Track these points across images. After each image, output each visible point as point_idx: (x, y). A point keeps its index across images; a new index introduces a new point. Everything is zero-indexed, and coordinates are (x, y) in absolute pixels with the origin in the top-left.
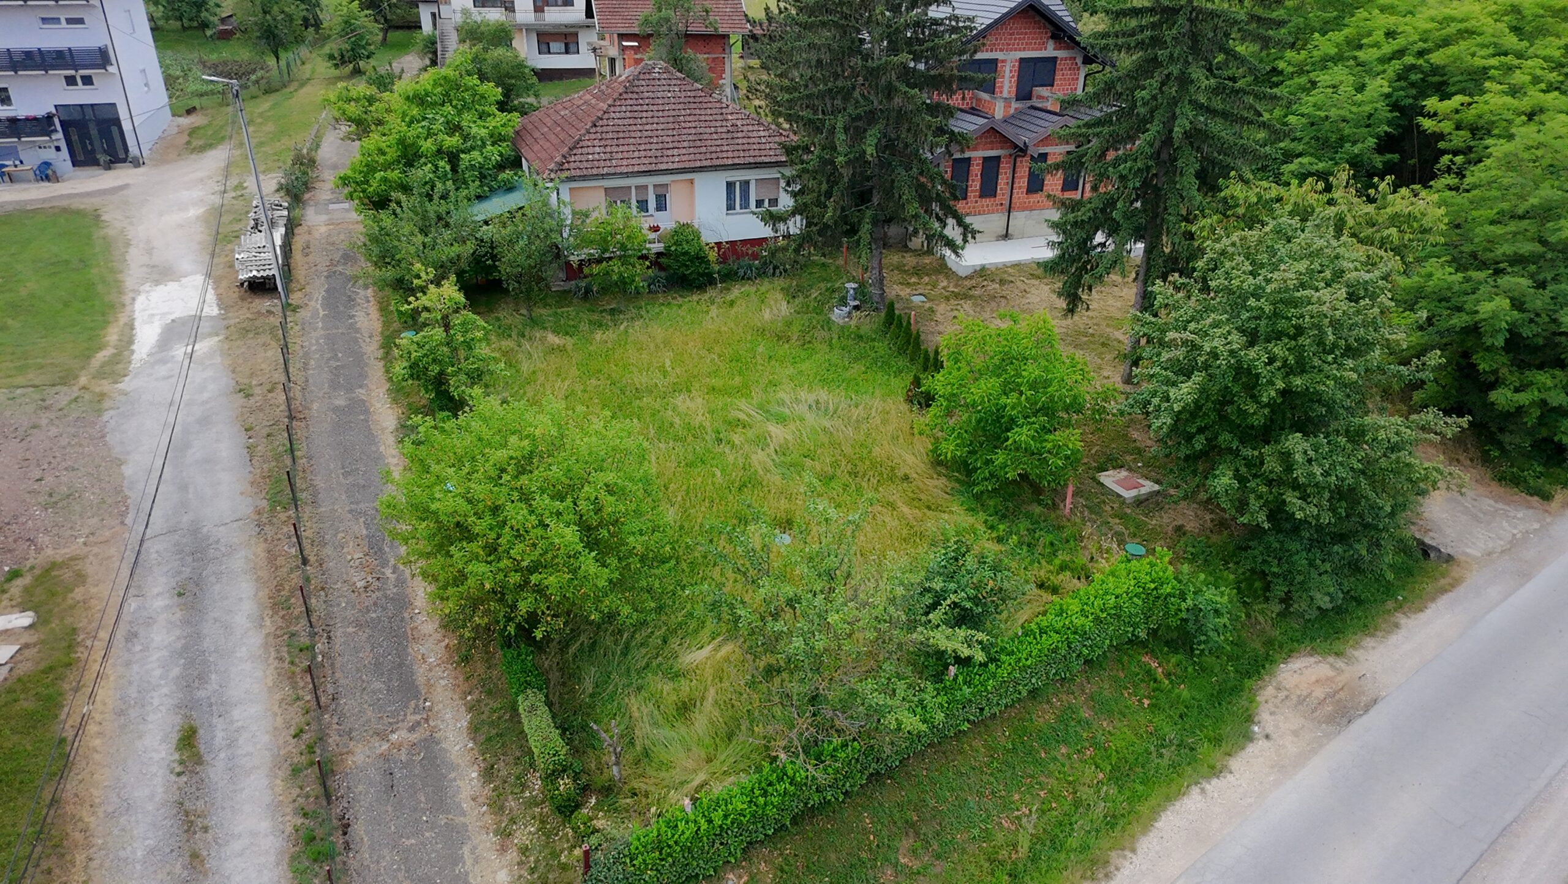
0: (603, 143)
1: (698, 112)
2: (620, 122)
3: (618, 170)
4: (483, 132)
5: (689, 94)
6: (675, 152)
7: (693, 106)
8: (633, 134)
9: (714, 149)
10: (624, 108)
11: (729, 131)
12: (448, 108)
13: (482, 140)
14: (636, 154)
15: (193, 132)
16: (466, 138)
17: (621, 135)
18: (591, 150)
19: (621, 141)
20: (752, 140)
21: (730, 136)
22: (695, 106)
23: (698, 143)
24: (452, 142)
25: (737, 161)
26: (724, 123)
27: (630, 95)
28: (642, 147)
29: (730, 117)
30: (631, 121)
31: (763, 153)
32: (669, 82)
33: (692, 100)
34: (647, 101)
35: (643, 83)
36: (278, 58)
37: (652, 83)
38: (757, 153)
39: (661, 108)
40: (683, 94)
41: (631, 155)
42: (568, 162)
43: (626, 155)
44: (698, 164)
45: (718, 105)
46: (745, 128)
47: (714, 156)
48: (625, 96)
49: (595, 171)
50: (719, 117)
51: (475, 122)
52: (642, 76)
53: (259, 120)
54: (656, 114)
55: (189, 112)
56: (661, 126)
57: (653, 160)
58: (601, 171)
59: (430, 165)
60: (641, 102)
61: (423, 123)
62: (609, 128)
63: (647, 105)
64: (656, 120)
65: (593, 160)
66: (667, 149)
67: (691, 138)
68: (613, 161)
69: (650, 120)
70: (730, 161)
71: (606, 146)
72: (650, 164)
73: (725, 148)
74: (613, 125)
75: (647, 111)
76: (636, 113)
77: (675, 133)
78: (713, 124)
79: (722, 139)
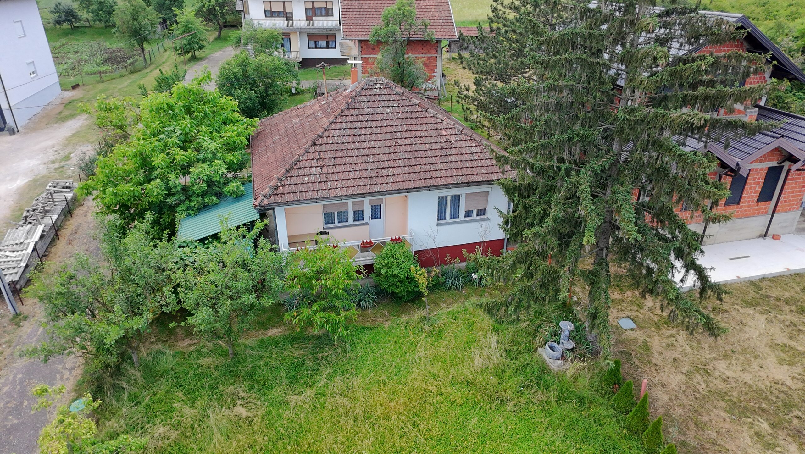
0: (321, 163)
1: (414, 127)
2: (340, 140)
3: (333, 193)
5: (407, 109)
6: (390, 171)
7: (409, 121)
9: (427, 167)
10: (344, 125)
11: (442, 148)
13: (213, 153)
14: (352, 175)
17: (339, 154)
18: (307, 171)
19: (338, 161)
20: (464, 157)
21: (443, 152)
22: (412, 121)
23: (413, 162)
25: (450, 181)
26: (439, 139)
27: (351, 112)
28: (358, 167)
29: (444, 133)
30: (350, 139)
31: (475, 171)
32: (388, 97)
33: (409, 115)
34: (367, 117)
35: (364, 99)
37: (373, 98)
38: (469, 171)
39: (379, 124)
40: (402, 109)
42: (283, 186)
43: (341, 176)
44: (412, 185)
45: (433, 120)
46: (458, 144)
47: (428, 175)
48: (346, 112)
49: (309, 195)
50: (433, 133)
52: (364, 93)
54: (374, 130)
55: (74, 88)
56: (379, 144)
57: (368, 181)
58: (315, 195)
60: (361, 118)
62: (329, 147)
63: (367, 121)
64: (373, 137)
65: (308, 183)
66: (383, 168)
67: (406, 155)
68: (329, 183)
69: (368, 138)
70: (443, 182)
71: (324, 166)
72: (365, 185)
73: (439, 166)
74: (332, 143)
75: (366, 128)
76: (355, 130)
77: (391, 151)
78: (428, 140)
79: (436, 156)
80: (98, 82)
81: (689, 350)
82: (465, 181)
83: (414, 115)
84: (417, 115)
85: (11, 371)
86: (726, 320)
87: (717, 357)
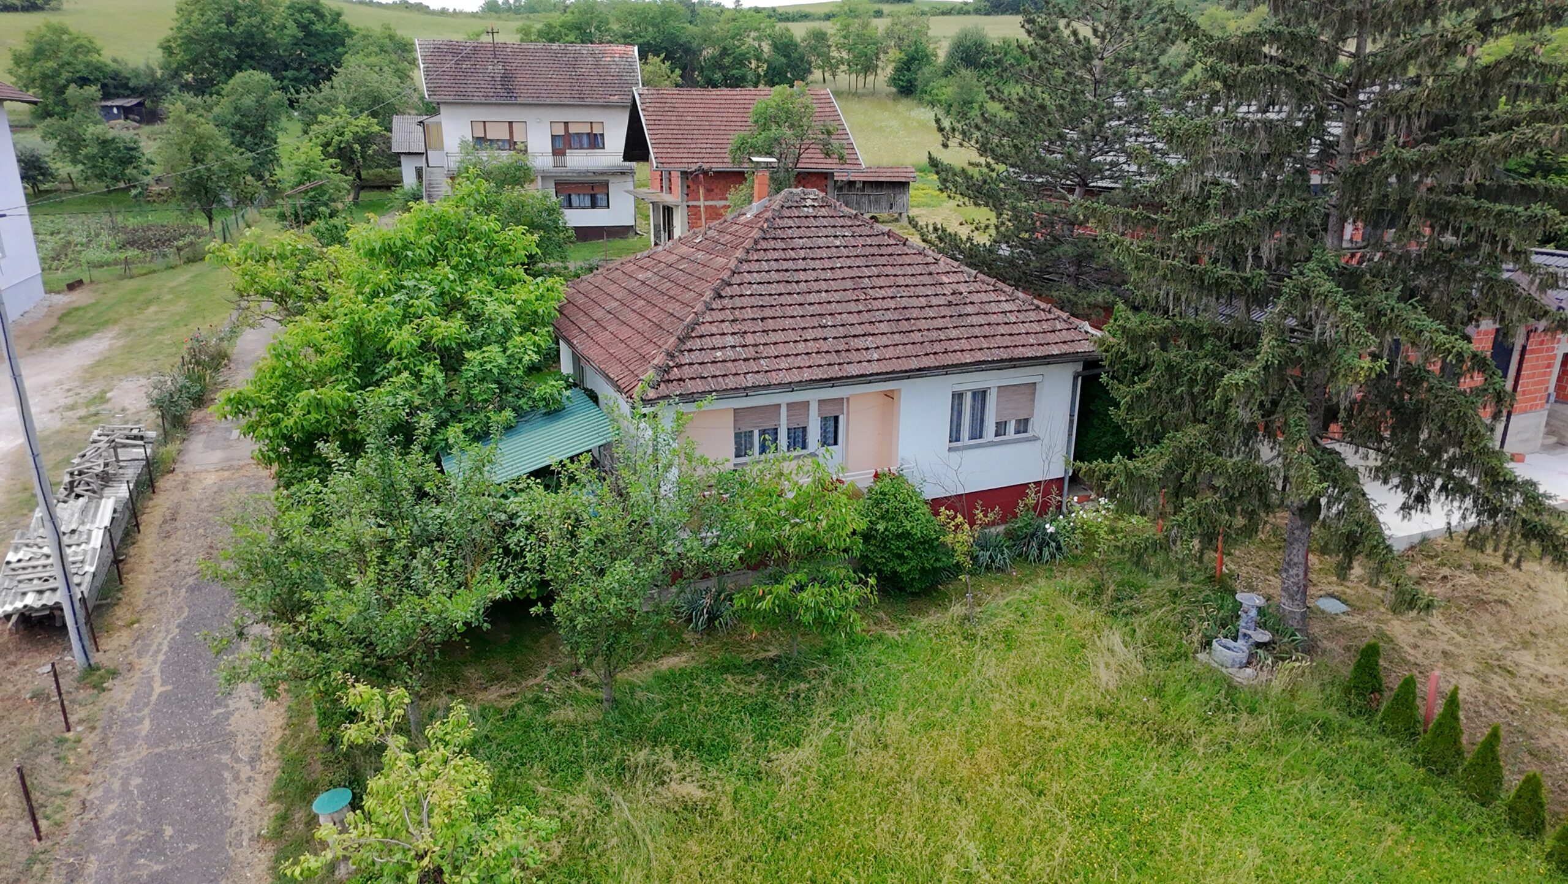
0: (736, 328)
1: (890, 270)
2: (762, 289)
3: (775, 378)
4: (508, 311)
5: (869, 241)
6: (870, 342)
7: (879, 261)
8: (789, 311)
9: (934, 335)
10: (765, 266)
11: (950, 304)
12: (444, 269)
13: (507, 325)
14: (801, 347)
15: (66, 315)
16: (473, 320)
17: (768, 312)
18: (718, 341)
19: (771, 325)
20: (993, 319)
21: (954, 311)
22: (884, 261)
23: (905, 326)
24: (452, 328)
25: (980, 356)
26: (939, 290)
27: (772, 244)
28: (809, 334)
29: (945, 279)
30: (782, 288)
31: (1018, 340)
32: (832, 222)
33: (875, 250)
34: (802, 254)
35: (791, 223)
36: (210, 220)
37: (805, 222)
38: (1007, 341)
39: (828, 264)
40: (861, 241)
41: (791, 348)
42: (679, 366)
43: (782, 349)
44: (914, 364)
45: (920, 259)
46: (975, 298)
47: (938, 347)
48: (764, 244)
49: (730, 382)
50: (926, 279)
51: (490, 293)
52: (786, 213)
53: (170, 297)
54: (822, 275)
55: (71, 287)
56: (837, 296)
57: (833, 358)
58: (742, 382)
59: (406, 374)
60: (793, 254)
61: (396, 297)
62: (746, 301)
63: (804, 259)
64: (824, 286)
65: (724, 361)
66: (855, 336)
67: (889, 315)
68: (762, 361)
69: (815, 286)
70: (968, 358)
71: (745, 333)
72: (830, 365)
73: (954, 333)
74: (751, 295)
75: (805, 270)
76: (788, 274)
77: (861, 308)
78: (920, 291)
79: (944, 317)
80: (122, 278)
81: (1459, 638)
82: (1005, 356)
83: (884, 250)
84: (890, 250)
85: (114, 775)
86: (1502, 584)
87: (1510, 645)
